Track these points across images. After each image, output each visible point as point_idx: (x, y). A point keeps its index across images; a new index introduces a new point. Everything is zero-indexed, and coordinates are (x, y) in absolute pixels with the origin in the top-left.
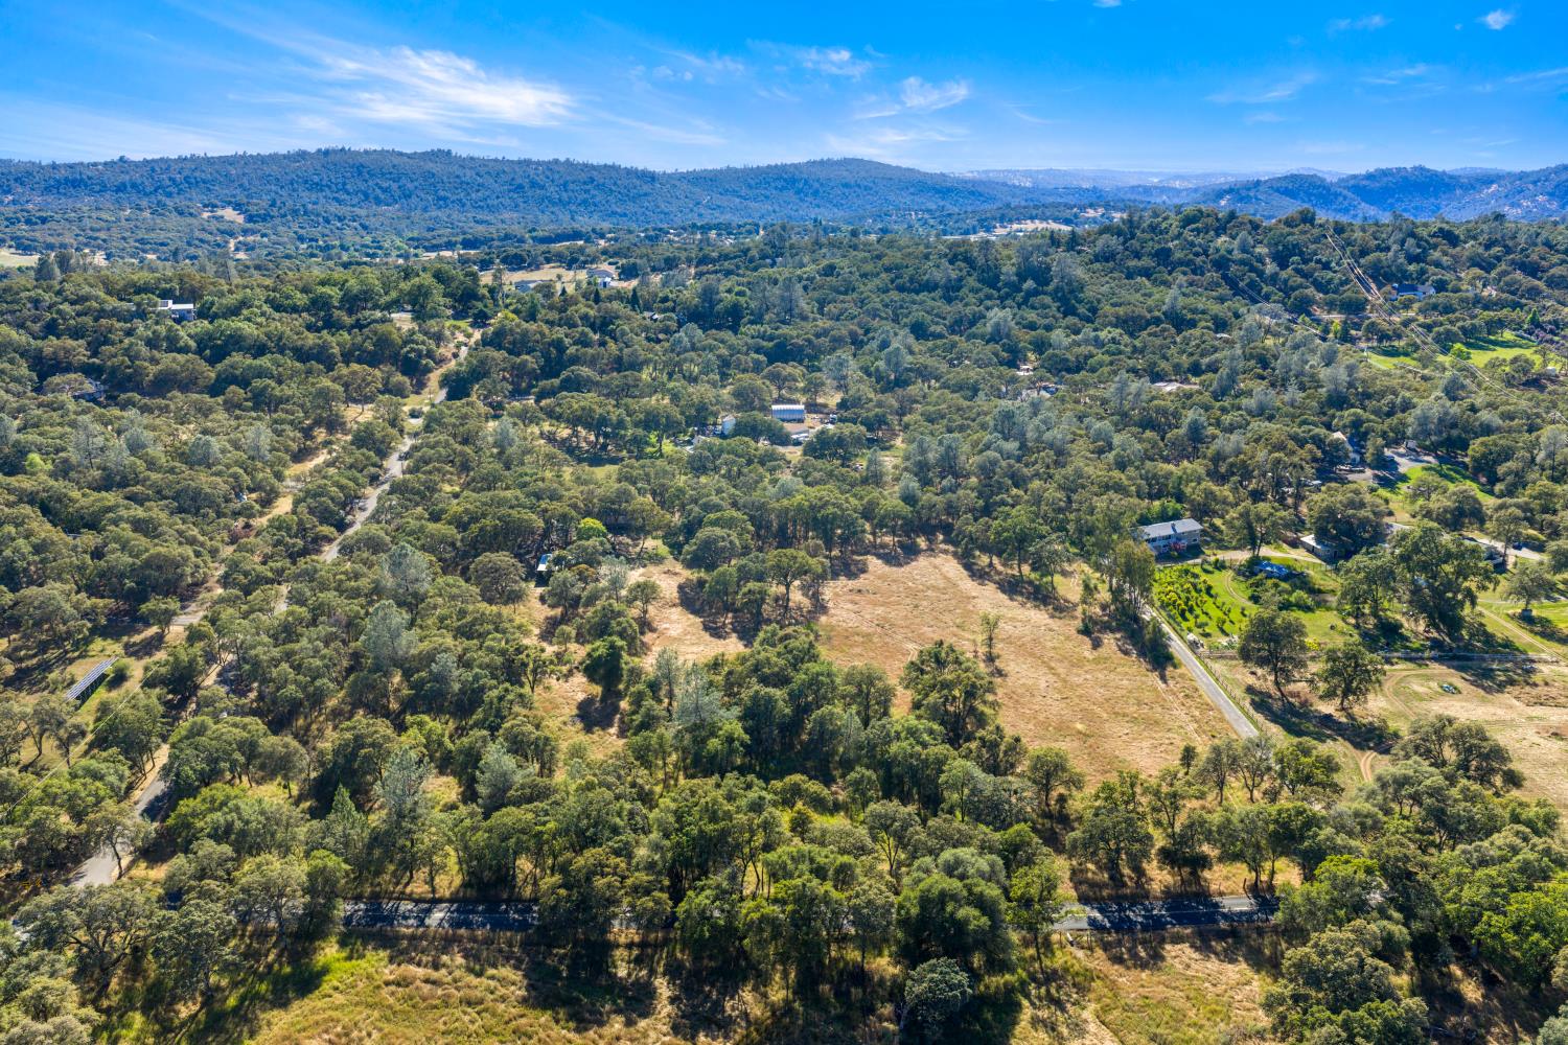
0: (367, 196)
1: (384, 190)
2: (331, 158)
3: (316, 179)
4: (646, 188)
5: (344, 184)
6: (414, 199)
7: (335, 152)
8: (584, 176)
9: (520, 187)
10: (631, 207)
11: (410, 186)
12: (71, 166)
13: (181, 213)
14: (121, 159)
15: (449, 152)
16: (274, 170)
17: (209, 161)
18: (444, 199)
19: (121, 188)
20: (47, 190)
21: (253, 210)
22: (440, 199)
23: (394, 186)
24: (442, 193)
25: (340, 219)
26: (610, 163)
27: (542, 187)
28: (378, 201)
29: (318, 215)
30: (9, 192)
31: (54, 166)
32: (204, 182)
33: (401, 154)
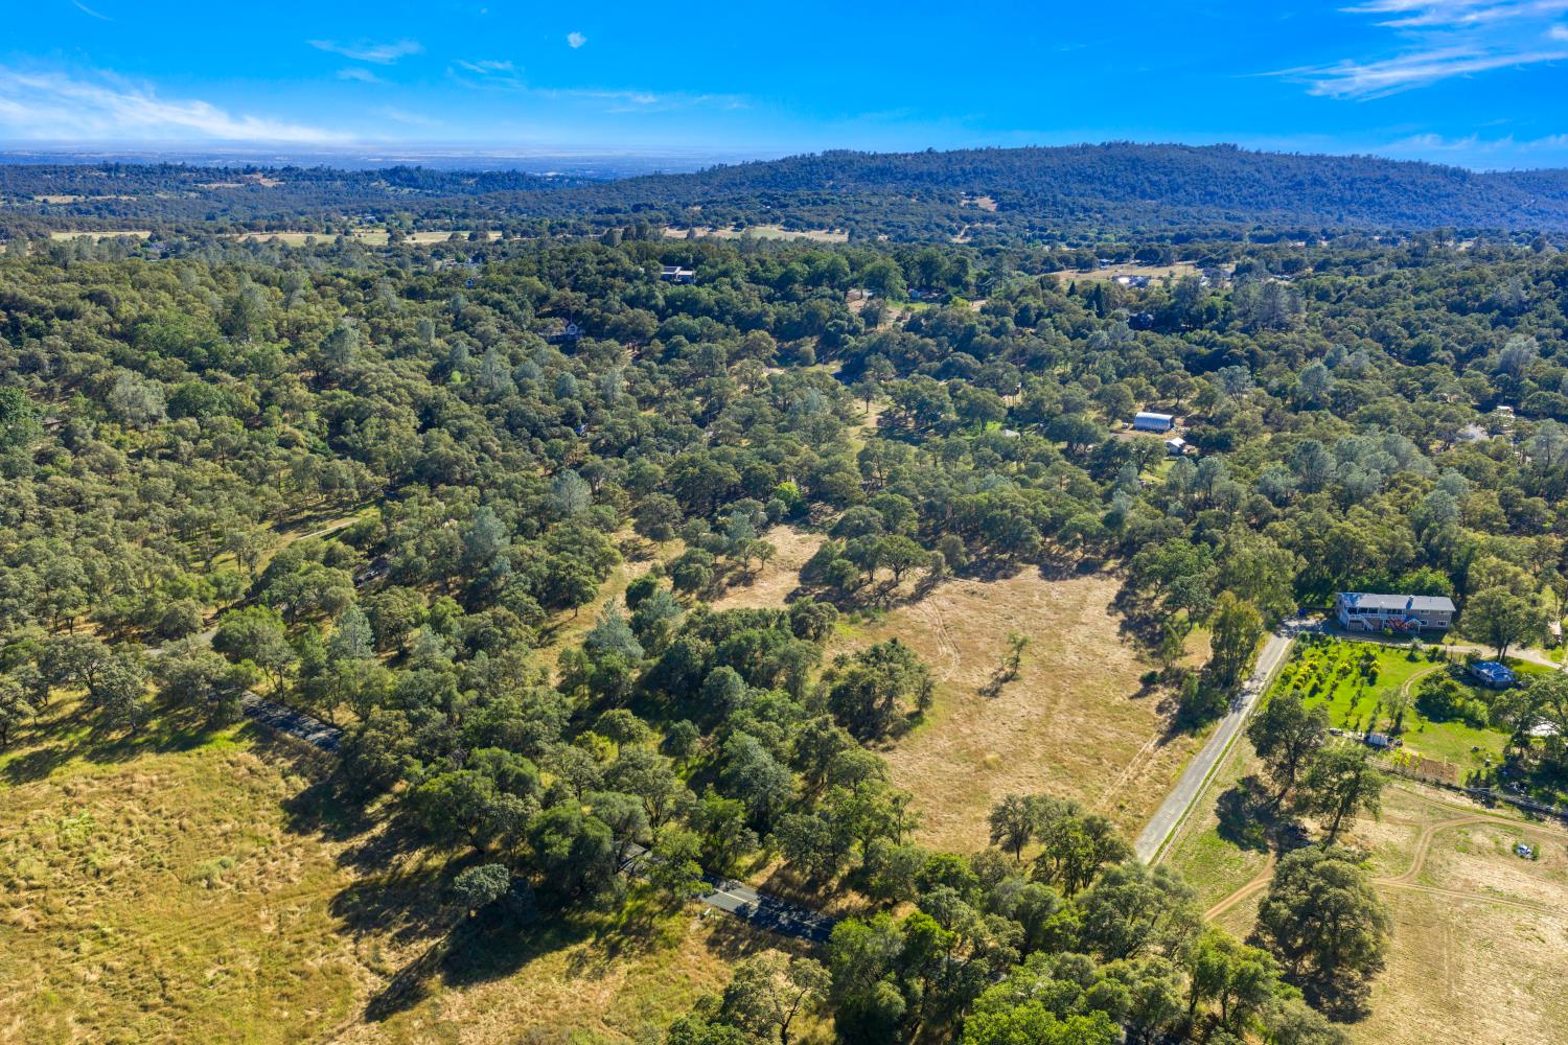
0: (1133, 189)
1: (1152, 183)
2: (1111, 152)
3: (1090, 171)
4: (1450, 188)
5: (1115, 177)
6: (1181, 195)
7: (1117, 145)
8: (1378, 175)
9: (1300, 184)
10: (1425, 209)
11: (1180, 180)
12: (886, 156)
13: (942, 200)
14: (929, 151)
15: (1234, 147)
16: (1055, 162)
17: (1000, 153)
18: (1212, 194)
19: (919, 177)
20: (861, 177)
21: (1006, 199)
22: (1208, 194)
23: (1165, 179)
24: (1211, 188)
25: (1086, 210)
26: (1415, 159)
27: (1324, 185)
28: (1143, 195)
29: (1066, 206)
30: (831, 178)
31: (874, 157)
32: (989, 172)
33: (1184, 148)
